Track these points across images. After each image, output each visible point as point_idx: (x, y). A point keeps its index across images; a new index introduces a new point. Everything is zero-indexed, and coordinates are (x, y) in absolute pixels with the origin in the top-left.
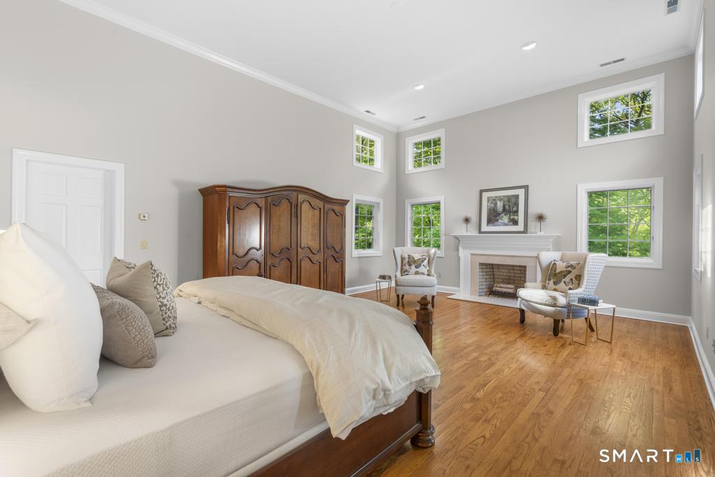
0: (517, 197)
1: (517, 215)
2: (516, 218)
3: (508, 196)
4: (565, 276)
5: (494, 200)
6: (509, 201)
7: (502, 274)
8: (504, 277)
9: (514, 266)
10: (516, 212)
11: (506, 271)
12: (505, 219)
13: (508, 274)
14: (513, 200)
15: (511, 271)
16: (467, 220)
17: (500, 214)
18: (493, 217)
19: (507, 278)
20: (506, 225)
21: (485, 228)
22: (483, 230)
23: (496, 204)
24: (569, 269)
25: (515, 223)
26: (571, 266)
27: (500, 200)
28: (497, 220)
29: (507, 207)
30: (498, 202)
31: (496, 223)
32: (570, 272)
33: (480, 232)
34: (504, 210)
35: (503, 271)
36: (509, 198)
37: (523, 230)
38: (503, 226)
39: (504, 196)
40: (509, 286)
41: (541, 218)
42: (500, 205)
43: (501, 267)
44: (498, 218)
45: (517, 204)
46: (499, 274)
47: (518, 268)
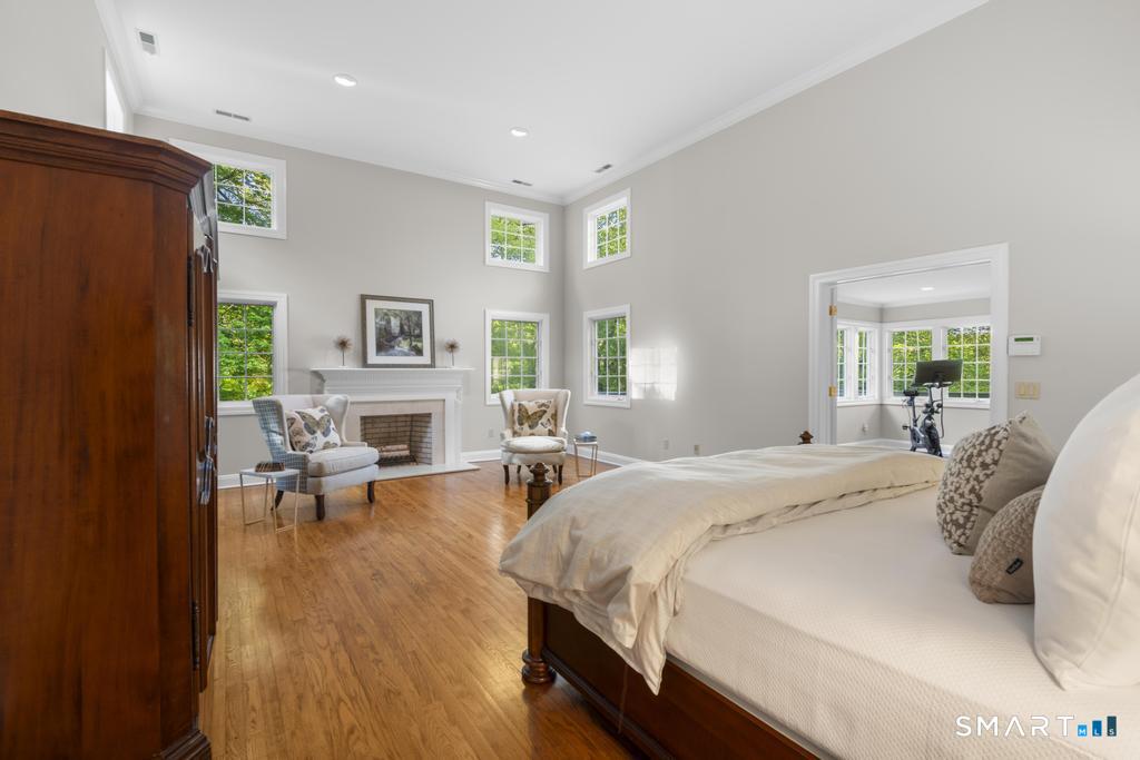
0: (419, 314)
1: (421, 341)
2: (419, 345)
3: (406, 312)
4: (541, 417)
5: (386, 314)
6: (408, 318)
7: (378, 430)
8: (381, 435)
9: (397, 416)
10: (419, 337)
11: (384, 425)
12: (404, 345)
13: (387, 430)
14: (414, 318)
15: (393, 424)
16: (343, 344)
17: (395, 338)
18: (386, 342)
19: (386, 435)
20: (406, 355)
21: (373, 358)
22: (370, 362)
23: (389, 322)
24: (543, 408)
25: (419, 352)
26: (543, 405)
27: (396, 316)
28: (393, 347)
29: (406, 328)
30: (392, 318)
31: (391, 352)
32: (545, 412)
33: (365, 363)
34: (402, 332)
35: (381, 425)
36: (408, 315)
37: (429, 362)
38: (400, 356)
39: (401, 311)
40: (400, 447)
41: (452, 347)
42: (395, 324)
43: (378, 420)
44: (393, 343)
45: (419, 325)
46: (374, 431)
47: (404, 419)
